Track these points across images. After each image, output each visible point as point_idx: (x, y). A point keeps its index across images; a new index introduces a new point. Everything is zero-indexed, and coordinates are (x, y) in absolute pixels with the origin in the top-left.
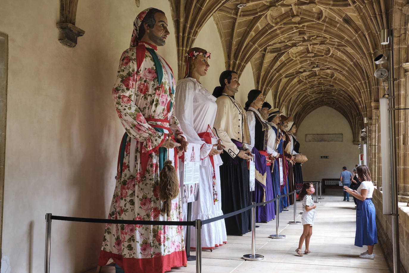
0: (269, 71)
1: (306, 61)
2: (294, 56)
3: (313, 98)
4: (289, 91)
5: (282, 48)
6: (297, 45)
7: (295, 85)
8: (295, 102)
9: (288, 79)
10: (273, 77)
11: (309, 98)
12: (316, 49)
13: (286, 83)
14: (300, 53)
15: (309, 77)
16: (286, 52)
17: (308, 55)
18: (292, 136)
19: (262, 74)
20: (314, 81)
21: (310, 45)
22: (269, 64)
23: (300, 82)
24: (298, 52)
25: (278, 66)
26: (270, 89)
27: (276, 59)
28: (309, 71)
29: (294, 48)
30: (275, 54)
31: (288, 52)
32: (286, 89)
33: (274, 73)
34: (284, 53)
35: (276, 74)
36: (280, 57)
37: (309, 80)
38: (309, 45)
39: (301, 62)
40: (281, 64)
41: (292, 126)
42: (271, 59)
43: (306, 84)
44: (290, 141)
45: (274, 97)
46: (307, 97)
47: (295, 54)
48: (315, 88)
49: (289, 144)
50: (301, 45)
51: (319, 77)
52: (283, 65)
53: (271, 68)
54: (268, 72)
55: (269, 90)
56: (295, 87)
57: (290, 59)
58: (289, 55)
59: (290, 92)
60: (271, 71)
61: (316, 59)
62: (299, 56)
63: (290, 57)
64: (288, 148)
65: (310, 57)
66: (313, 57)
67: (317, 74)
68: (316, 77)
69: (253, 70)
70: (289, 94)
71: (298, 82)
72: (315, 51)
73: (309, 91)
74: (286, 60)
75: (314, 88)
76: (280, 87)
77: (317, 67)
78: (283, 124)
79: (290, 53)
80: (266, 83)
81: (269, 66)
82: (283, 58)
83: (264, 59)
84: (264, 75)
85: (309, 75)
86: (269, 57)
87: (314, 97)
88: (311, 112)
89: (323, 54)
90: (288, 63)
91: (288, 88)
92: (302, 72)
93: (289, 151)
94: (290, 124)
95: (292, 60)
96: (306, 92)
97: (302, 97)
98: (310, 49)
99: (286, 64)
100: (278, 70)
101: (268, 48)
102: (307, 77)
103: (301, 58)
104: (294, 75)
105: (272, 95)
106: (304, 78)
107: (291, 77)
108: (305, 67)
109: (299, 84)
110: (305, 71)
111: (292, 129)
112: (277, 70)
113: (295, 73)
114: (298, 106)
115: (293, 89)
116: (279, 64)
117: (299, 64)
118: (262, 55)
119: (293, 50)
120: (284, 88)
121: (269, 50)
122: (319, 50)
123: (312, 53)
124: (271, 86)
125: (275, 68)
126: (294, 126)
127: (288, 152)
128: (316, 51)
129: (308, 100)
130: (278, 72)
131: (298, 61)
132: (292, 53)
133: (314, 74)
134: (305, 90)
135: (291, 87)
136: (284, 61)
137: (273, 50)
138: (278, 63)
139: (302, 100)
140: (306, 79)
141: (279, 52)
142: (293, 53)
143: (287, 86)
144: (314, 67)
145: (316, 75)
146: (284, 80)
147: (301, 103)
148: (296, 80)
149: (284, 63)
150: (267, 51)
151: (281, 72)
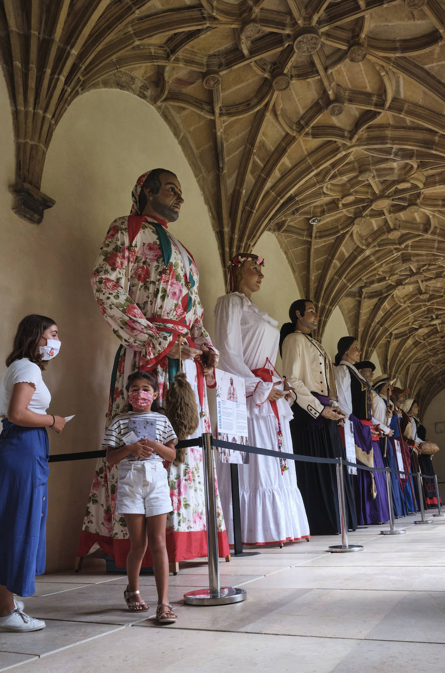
0: (370, 325)
1: (419, 307)
2: (402, 300)
3: (438, 369)
4: (402, 358)
5: (383, 291)
6: (404, 283)
7: (410, 350)
8: (414, 377)
9: (400, 339)
10: (376, 333)
11: (433, 370)
12: (431, 289)
13: (398, 347)
14: (410, 296)
15: (428, 335)
16: (389, 295)
17: (421, 297)
18: (414, 418)
19: (359, 330)
20: (436, 341)
21: (422, 281)
22: (368, 316)
23: (416, 344)
24: (406, 295)
25: (382, 318)
26: (374, 350)
27: (377, 307)
28: (427, 327)
29: (400, 287)
30: (375, 300)
31: (393, 295)
32: (398, 355)
33: (377, 327)
34: (387, 297)
35: (379, 329)
36: (382, 304)
37: (429, 341)
38: (420, 282)
39: (413, 310)
40: (385, 314)
41: (413, 405)
42: (370, 308)
43: (425, 346)
44: (410, 422)
45: (383, 368)
46: (430, 369)
47: (403, 298)
48: (440, 356)
49: (409, 425)
50: (408, 284)
51: (442, 334)
52: (388, 315)
53: (372, 321)
54: (368, 326)
55: (372, 352)
56: (410, 352)
57: (396, 306)
58: (395, 301)
59: (405, 358)
60: (373, 324)
61: (434, 303)
62: (408, 300)
63: (397, 303)
64: (408, 432)
65: (424, 301)
66: (429, 300)
67: (439, 330)
68: (438, 335)
69: (347, 325)
70: (403, 362)
71: (413, 344)
72: (429, 291)
73: (431, 359)
74: (391, 308)
75: (438, 354)
76: (389, 353)
77: (437, 318)
78: (398, 399)
79: (395, 296)
80: (367, 341)
81: (369, 318)
82: (386, 305)
83: (360, 308)
84: (364, 331)
85: (428, 333)
86: (367, 305)
87: (440, 368)
88: (439, 392)
89: (442, 294)
90: (394, 311)
91: (401, 354)
92: (416, 329)
93: (410, 435)
94: (410, 402)
95: (400, 306)
96: (427, 362)
97: (423, 369)
98: (422, 288)
99: (391, 314)
100: (382, 323)
101: (363, 290)
102: (425, 336)
103: (411, 303)
104: (406, 335)
105: (380, 364)
106: (422, 338)
107: (403, 337)
108: (420, 320)
109: (416, 347)
110: (421, 327)
111: (413, 409)
112: (380, 323)
113: (407, 332)
114: (419, 381)
115: (408, 355)
116: (383, 315)
117: (410, 312)
118: (357, 303)
119: (399, 292)
120: (396, 354)
121: (366, 295)
122: (436, 289)
123: (426, 293)
124: (374, 346)
125: (377, 320)
126: (416, 405)
127: (409, 437)
128: (432, 291)
129: (432, 373)
130: (381, 325)
131: (409, 309)
132: (397, 296)
133: (434, 332)
134: (426, 359)
135: (405, 352)
136: (389, 310)
137: (371, 295)
138: (381, 313)
139: (423, 374)
140: (424, 340)
141: (381, 296)
142: (399, 297)
143: (400, 351)
144: (433, 319)
145: (437, 332)
146: (394, 343)
147: (422, 378)
148: (410, 342)
149: (389, 313)
150: (363, 296)
151: (386, 325)
